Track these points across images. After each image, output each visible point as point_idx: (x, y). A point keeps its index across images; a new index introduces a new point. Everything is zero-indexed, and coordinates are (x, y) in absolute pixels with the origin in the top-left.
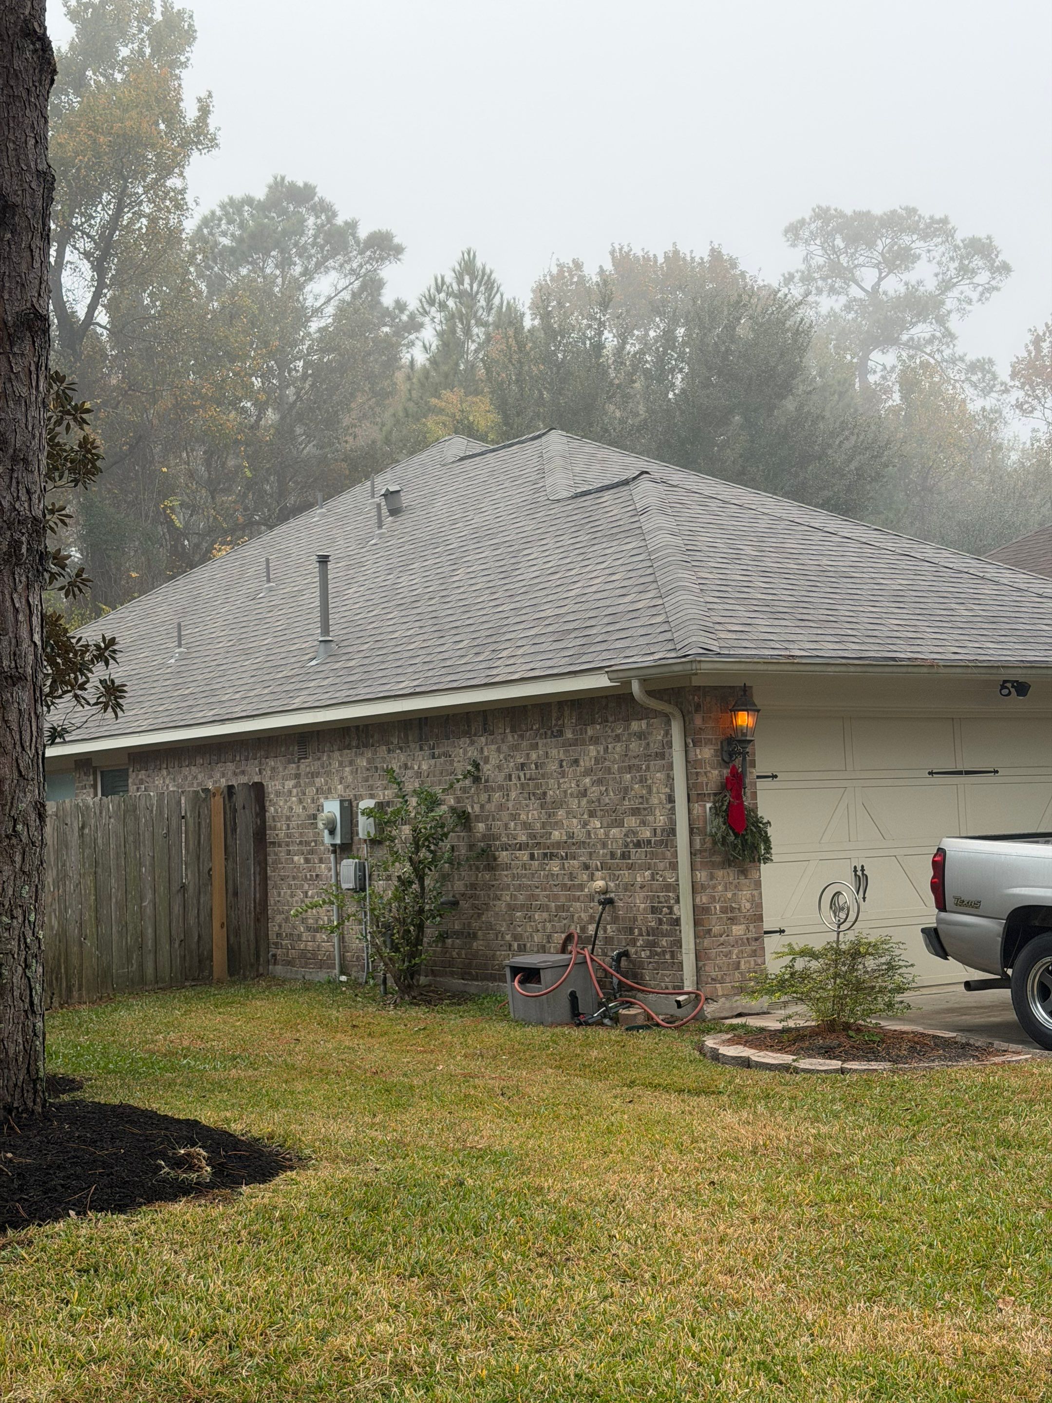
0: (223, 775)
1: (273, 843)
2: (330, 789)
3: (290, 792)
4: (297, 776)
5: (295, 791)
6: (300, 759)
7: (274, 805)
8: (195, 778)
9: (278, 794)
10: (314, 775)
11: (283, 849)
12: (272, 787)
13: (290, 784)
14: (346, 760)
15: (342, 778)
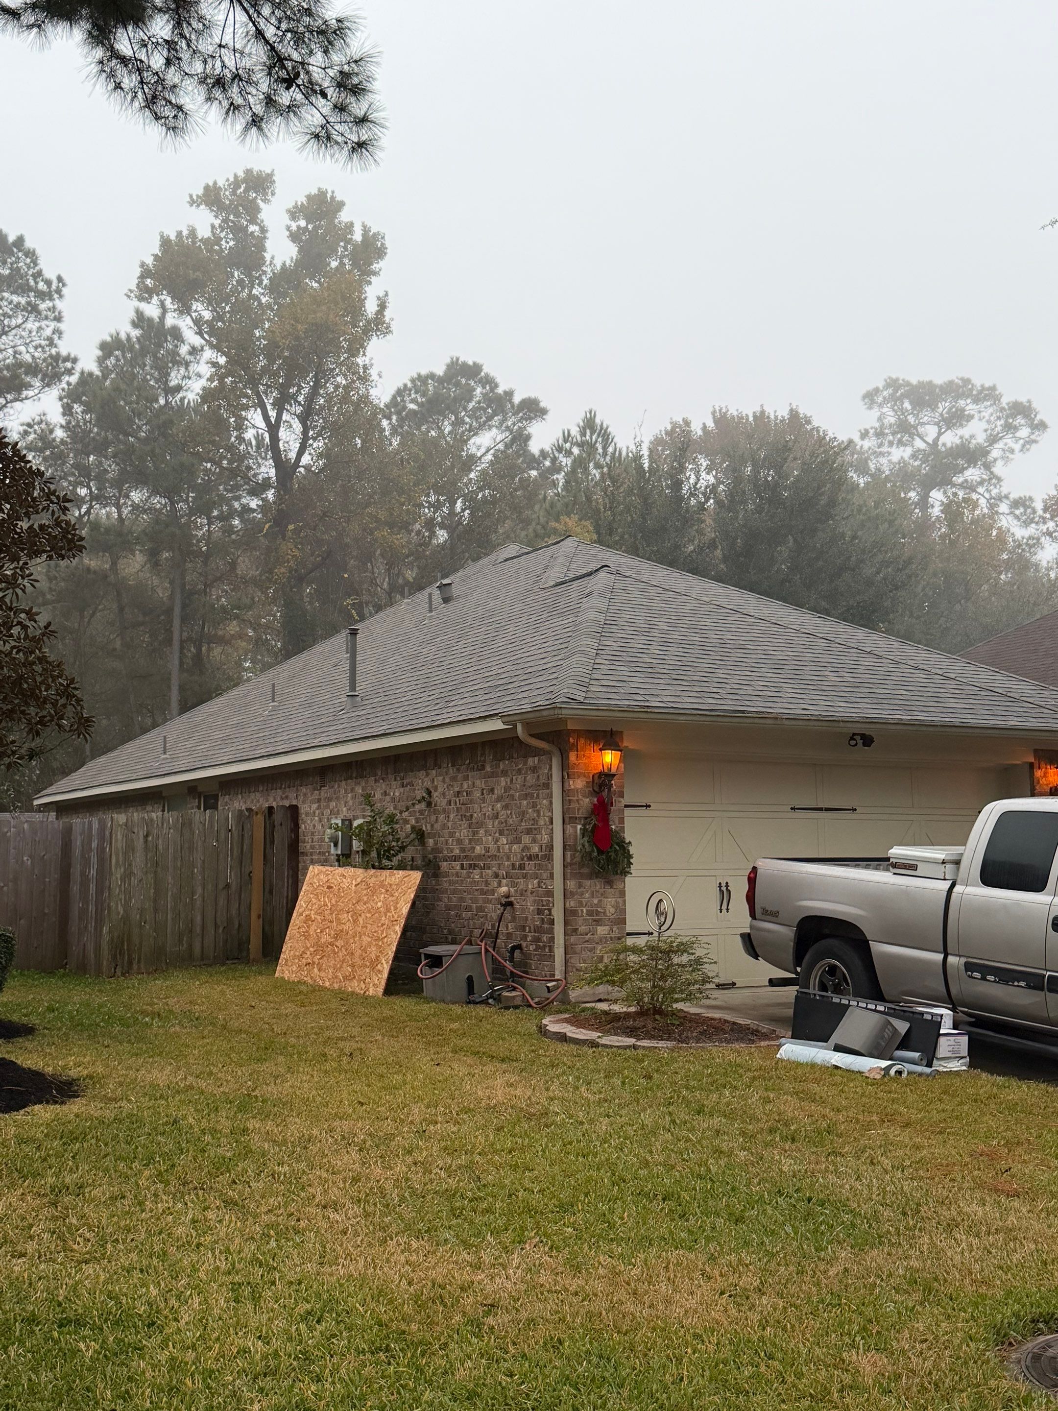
0: (275, 800)
1: (303, 853)
2: (338, 811)
3: (314, 813)
4: (319, 800)
5: (317, 812)
6: (321, 787)
7: (304, 823)
8: (258, 801)
9: (307, 814)
10: (330, 800)
11: (308, 858)
12: (304, 808)
13: (315, 806)
14: (349, 788)
15: (346, 802)
